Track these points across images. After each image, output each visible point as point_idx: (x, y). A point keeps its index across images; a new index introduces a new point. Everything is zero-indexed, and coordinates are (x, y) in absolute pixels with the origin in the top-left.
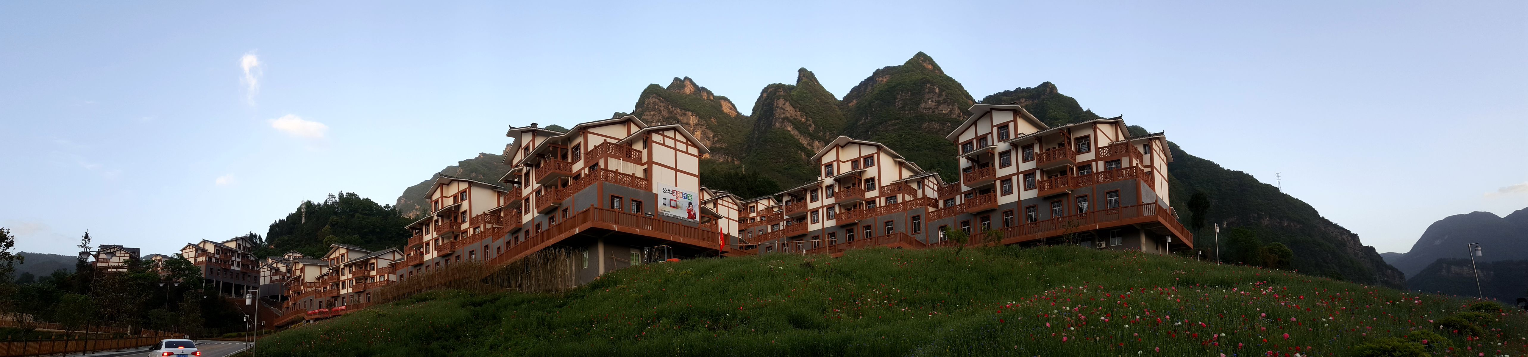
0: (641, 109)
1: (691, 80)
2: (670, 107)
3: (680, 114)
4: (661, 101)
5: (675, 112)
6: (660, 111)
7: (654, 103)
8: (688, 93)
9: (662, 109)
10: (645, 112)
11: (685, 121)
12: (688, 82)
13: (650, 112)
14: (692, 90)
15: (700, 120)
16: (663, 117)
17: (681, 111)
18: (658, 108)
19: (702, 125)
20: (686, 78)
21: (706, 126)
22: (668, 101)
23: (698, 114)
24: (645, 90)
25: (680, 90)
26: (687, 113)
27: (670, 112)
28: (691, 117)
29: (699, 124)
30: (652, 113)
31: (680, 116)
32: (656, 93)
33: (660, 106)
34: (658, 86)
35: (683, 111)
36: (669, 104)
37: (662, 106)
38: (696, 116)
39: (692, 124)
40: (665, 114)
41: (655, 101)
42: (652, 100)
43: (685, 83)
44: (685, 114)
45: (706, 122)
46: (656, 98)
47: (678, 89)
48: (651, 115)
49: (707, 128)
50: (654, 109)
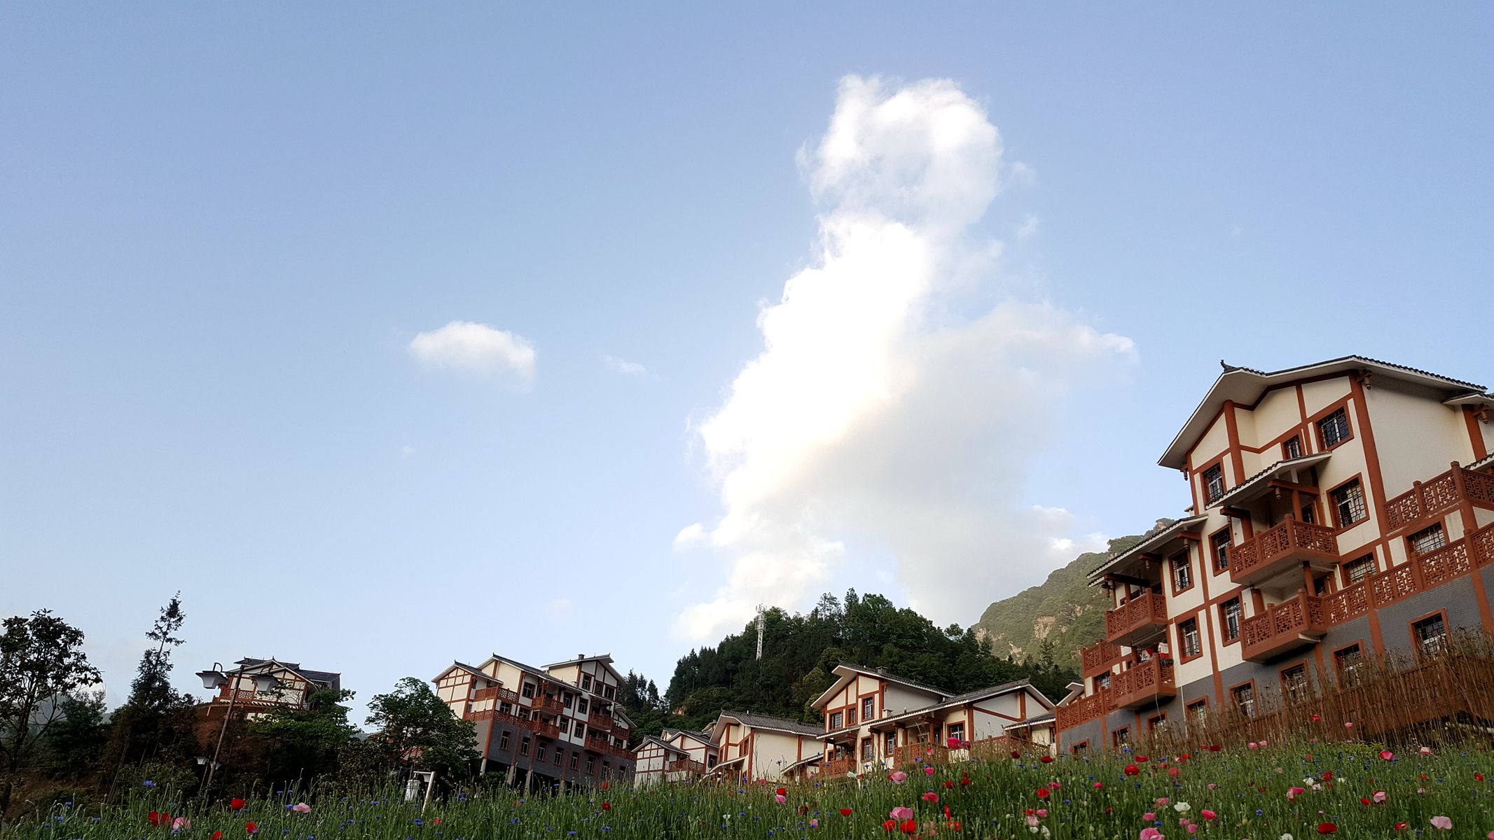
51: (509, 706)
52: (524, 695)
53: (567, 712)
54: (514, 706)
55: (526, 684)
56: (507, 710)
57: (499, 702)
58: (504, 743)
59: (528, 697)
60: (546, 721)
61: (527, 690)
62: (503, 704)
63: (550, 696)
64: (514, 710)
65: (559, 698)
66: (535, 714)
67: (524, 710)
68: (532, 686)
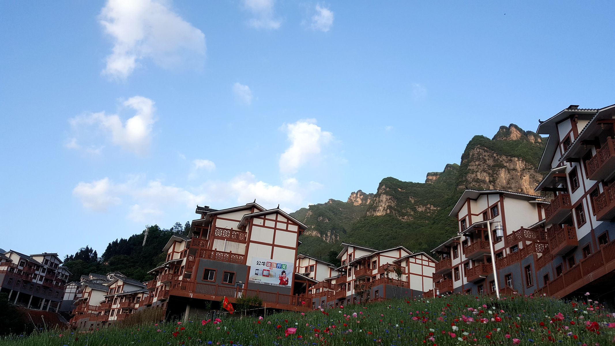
0: (466, 160)
1: (516, 127)
2: (495, 155)
3: (507, 161)
4: (485, 151)
5: (501, 159)
6: (485, 160)
7: (479, 154)
8: (515, 139)
9: (486, 158)
10: (470, 162)
11: (512, 167)
12: (513, 129)
13: (475, 162)
14: (519, 135)
15: (527, 164)
16: (489, 166)
17: (507, 157)
18: (483, 158)
19: (529, 169)
20: (511, 125)
21: (534, 170)
22: (492, 150)
23: (525, 159)
24: (470, 142)
25: (507, 137)
26: (513, 159)
27: (495, 160)
28: (517, 162)
29: (526, 168)
30: (477, 163)
31: (507, 162)
32: (480, 144)
33: (485, 156)
34: (482, 137)
35: (509, 157)
36: (494, 153)
37: (487, 155)
38: (522, 161)
39: (519, 170)
40: (491, 162)
41: (479, 152)
42: (476, 151)
43: (511, 130)
44: (511, 160)
45: (534, 165)
46: (480, 149)
47: (505, 136)
48: (476, 165)
49: (536, 172)
50: (479, 159)
51: (14, 269)
52: (20, 266)
53: (37, 272)
54: (16, 269)
55: (21, 262)
56: (12, 271)
57: (10, 268)
58: (9, 283)
59: (22, 266)
60: (28, 275)
61: (21, 264)
62: (11, 268)
63: (31, 267)
64: (15, 271)
65: (34, 268)
66: (24, 272)
67: (20, 271)
68: (24, 263)
